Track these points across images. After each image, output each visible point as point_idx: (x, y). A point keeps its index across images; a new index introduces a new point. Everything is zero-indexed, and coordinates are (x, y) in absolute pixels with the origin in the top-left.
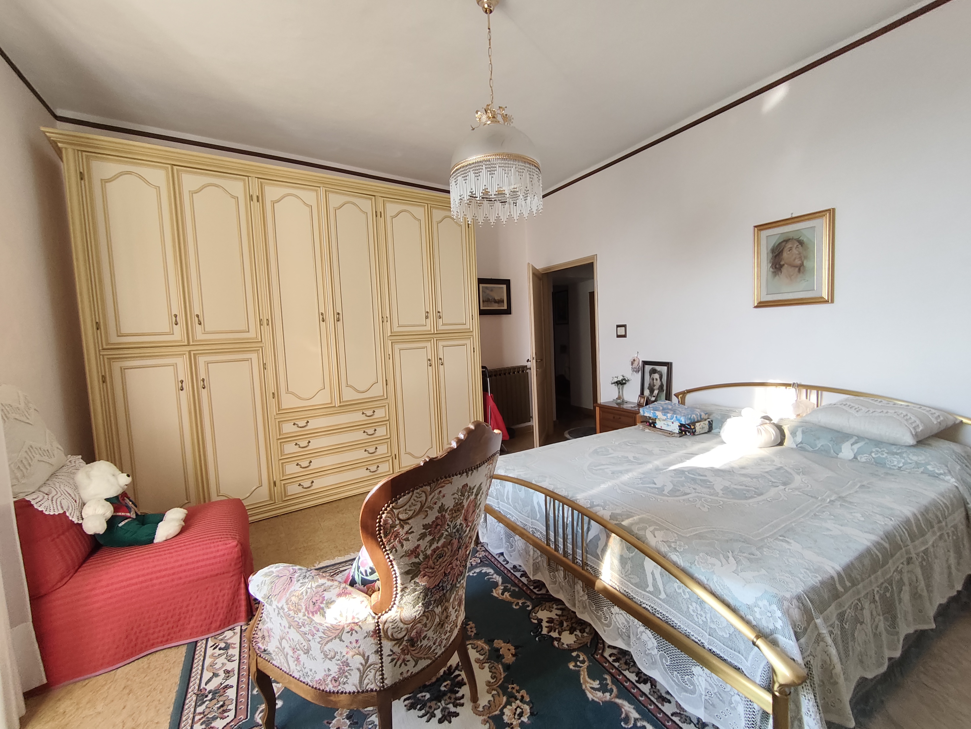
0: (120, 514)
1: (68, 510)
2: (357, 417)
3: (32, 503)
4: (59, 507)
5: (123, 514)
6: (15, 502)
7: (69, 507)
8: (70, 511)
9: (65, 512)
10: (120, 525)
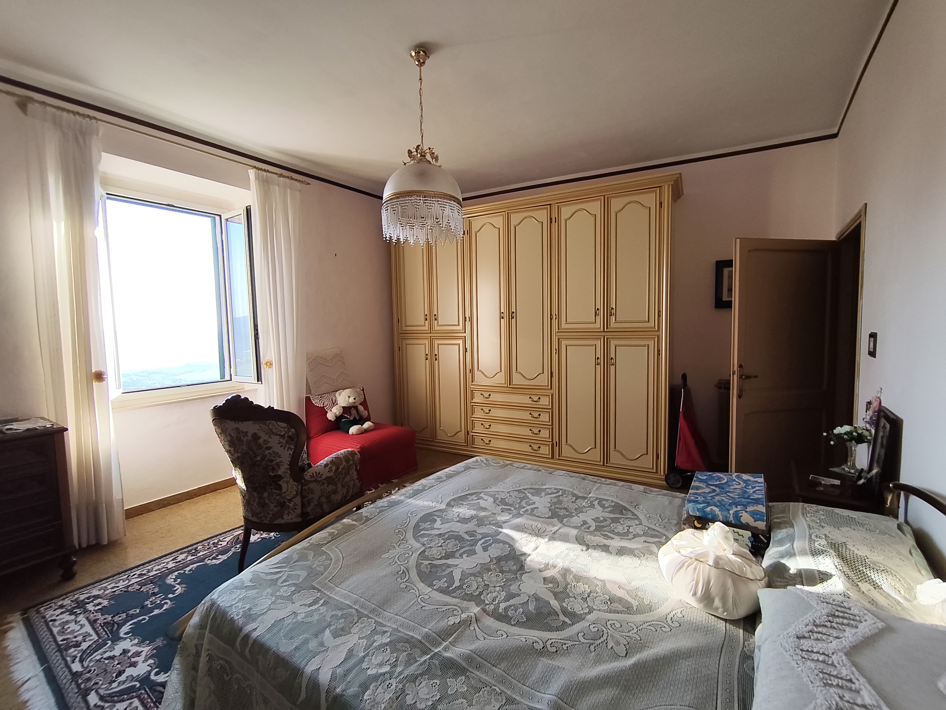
0: (345, 415)
1: (326, 406)
2: (525, 400)
3: (311, 399)
4: (322, 404)
5: (347, 416)
6: (306, 397)
7: (327, 405)
8: (327, 407)
9: (324, 407)
10: (343, 420)
